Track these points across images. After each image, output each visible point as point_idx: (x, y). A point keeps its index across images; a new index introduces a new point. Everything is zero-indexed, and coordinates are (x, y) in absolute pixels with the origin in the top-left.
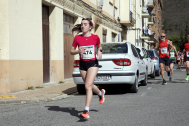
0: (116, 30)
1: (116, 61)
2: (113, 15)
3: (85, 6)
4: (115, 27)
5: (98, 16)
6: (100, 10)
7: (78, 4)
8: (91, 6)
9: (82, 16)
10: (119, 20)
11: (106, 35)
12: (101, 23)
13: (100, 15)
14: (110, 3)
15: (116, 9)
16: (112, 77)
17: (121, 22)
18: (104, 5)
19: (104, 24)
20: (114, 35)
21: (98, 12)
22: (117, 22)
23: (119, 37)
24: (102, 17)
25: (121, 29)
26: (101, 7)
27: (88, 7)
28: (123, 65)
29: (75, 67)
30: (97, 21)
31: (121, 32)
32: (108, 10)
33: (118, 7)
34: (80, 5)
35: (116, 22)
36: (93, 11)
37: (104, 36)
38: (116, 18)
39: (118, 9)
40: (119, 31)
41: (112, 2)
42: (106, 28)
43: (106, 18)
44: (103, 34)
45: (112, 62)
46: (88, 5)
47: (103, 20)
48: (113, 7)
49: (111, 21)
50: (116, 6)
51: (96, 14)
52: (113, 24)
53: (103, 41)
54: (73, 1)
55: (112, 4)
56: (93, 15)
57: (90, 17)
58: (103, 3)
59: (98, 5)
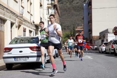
0: (32, 28)
1: (31, 48)
2: (30, 20)
3: (12, 13)
4: (31, 27)
5: (21, 20)
6: (21, 16)
7: (7, 12)
8: (15, 13)
9: (9, 19)
10: (34, 23)
11: (25, 32)
14: (28, 12)
15: (32, 15)
16: (29, 58)
17: (35, 24)
18: (24, 13)
19: (24, 25)
20: (31, 32)
21: (20, 17)
22: (33, 23)
23: (34, 33)
24: (23, 20)
25: (35, 28)
26: (22, 14)
27: (14, 14)
29: (4, 52)
30: (20, 22)
31: (35, 30)
32: (26, 16)
33: (33, 14)
34: (8, 13)
35: (32, 24)
36: (17, 16)
37: (24, 32)
40: (34, 29)
41: (29, 11)
42: (25, 27)
43: (25, 21)
44: (24, 31)
45: (29, 48)
46: (14, 13)
47: (23, 22)
49: (29, 23)
50: (32, 14)
51: (19, 19)
52: (30, 25)
53: (24, 36)
54: (4, 10)
55: (29, 13)
56: (17, 19)
57: (15, 20)
58: (23, 11)
59: (20, 13)
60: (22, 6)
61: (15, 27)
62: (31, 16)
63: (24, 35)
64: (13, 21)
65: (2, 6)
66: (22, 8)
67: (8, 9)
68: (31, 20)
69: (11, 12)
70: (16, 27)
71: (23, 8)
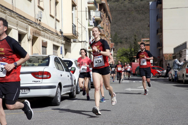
0: (58, 42)
1: (35, 74)
2: (54, 28)
3: (20, 18)
4: (57, 39)
5: (36, 28)
6: (39, 22)
7: (11, 16)
8: (27, 18)
9: (16, 28)
10: (62, 33)
11: (46, 47)
12: (40, 35)
13: (38, 27)
14: (51, 16)
15: (59, 21)
16: (31, 90)
17: (64, 34)
18: (43, 17)
19: (44, 36)
20: (56, 47)
21: (36, 24)
22: (60, 34)
23: (61, 49)
24: (41, 29)
25: (64, 42)
26: (40, 19)
27: (25, 19)
28: (42, 78)
30: (35, 33)
31: (64, 45)
32: (47, 22)
34: (13, 17)
35: (57, 35)
36: (30, 23)
37: (44, 48)
38: (58, 31)
39: (60, 22)
40: (62, 44)
41: (53, 14)
42: (45, 40)
43: (46, 30)
44: (43, 46)
46: (24, 17)
47: (42, 32)
48: (55, 19)
49: (52, 33)
50: (58, 19)
51: (33, 27)
52: (55, 37)
53: (43, 54)
54: (5, 13)
55: (53, 17)
56: (30, 28)
57: (27, 29)
58: (41, 15)
59: (37, 18)
60: (39, 7)
61: (27, 40)
62: (57, 22)
63: (44, 52)
64: (24, 31)
65: (3, 6)
66: (40, 10)
67: (14, 12)
68: (56, 28)
69: (20, 16)
70: (29, 40)
71: (42, 9)
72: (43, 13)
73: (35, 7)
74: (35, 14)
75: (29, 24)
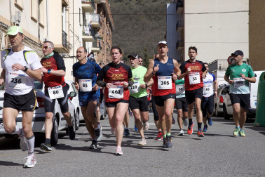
2: (37, 37)
14: (32, 18)
15: (43, 27)
18: (22, 20)
26: (17, 23)
32: (28, 28)
33: (45, 25)
35: (41, 46)
36: (4, 28)
38: (42, 40)
39: (45, 28)
41: (36, 17)
48: (38, 24)
49: (34, 43)
50: (42, 23)
52: (38, 49)
55: (35, 21)
56: (4, 35)
57: (0, 37)
58: (20, 17)
59: (13, 21)
60: (17, 5)
62: (41, 28)
66: (18, 10)
68: (39, 36)
71: (21, 9)
72: (22, 14)
73: (10, 5)
74: (11, 16)
75: (2, 30)
